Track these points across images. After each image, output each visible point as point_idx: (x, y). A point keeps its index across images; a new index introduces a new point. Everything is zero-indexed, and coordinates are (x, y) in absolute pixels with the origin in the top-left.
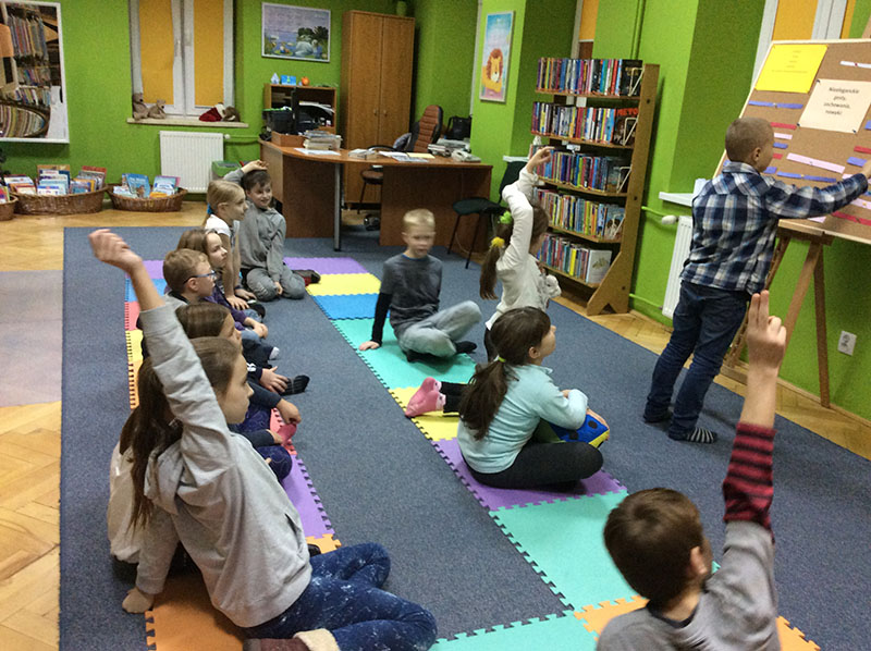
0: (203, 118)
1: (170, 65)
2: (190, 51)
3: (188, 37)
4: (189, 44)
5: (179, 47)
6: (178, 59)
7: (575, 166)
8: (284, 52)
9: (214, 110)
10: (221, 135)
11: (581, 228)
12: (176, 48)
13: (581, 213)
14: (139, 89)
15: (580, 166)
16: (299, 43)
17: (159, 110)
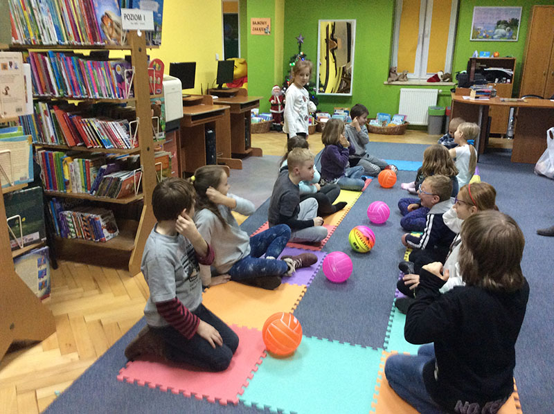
0: (430, 80)
1: (414, 50)
2: (427, 40)
3: (426, 32)
4: (427, 36)
5: (421, 39)
6: (420, 46)
8: (485, 37)
9: (437, 75)
10: (437, 90)
12: (419, 40)
16: (497, 30)
17: (404, 76)
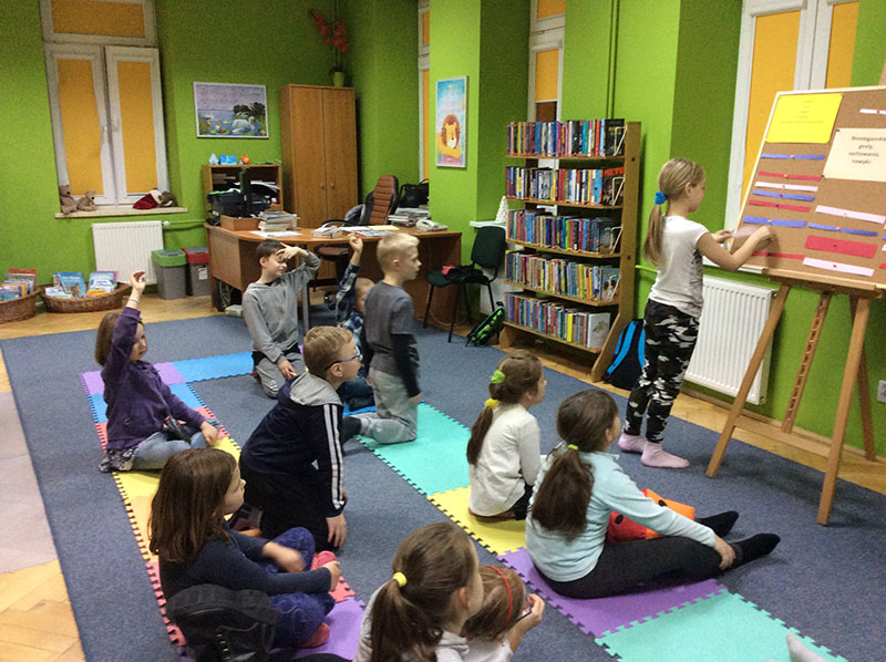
0: (138, 206)
1: (97, 154)
2: (118, 137)
3: (115, 123)
4: (117, 129)
5: (106, 135)
6: (105, 147)
7: (561, 229)
8: (220, 132)
9: (150, 197)
10: (159, 222)
11: (574, 292)
12: (102, 138)
13: (573, 277)
14: (65, 181)
15: (567, 229)
16: (236, 121)
17: (89, 202)
